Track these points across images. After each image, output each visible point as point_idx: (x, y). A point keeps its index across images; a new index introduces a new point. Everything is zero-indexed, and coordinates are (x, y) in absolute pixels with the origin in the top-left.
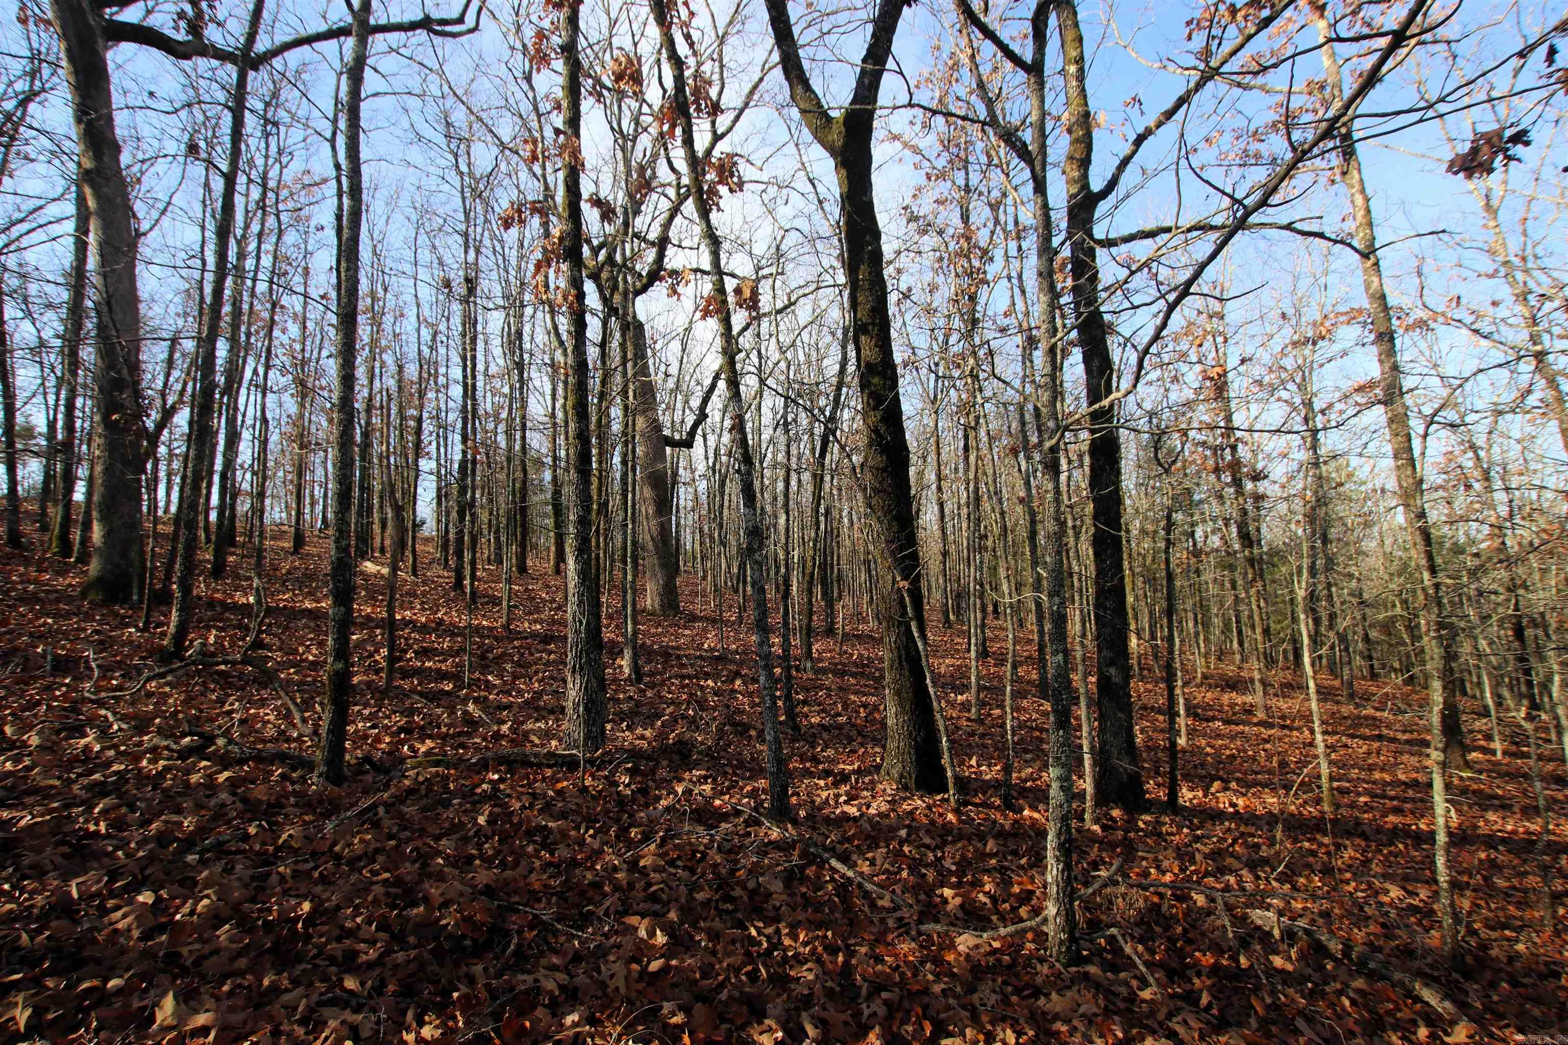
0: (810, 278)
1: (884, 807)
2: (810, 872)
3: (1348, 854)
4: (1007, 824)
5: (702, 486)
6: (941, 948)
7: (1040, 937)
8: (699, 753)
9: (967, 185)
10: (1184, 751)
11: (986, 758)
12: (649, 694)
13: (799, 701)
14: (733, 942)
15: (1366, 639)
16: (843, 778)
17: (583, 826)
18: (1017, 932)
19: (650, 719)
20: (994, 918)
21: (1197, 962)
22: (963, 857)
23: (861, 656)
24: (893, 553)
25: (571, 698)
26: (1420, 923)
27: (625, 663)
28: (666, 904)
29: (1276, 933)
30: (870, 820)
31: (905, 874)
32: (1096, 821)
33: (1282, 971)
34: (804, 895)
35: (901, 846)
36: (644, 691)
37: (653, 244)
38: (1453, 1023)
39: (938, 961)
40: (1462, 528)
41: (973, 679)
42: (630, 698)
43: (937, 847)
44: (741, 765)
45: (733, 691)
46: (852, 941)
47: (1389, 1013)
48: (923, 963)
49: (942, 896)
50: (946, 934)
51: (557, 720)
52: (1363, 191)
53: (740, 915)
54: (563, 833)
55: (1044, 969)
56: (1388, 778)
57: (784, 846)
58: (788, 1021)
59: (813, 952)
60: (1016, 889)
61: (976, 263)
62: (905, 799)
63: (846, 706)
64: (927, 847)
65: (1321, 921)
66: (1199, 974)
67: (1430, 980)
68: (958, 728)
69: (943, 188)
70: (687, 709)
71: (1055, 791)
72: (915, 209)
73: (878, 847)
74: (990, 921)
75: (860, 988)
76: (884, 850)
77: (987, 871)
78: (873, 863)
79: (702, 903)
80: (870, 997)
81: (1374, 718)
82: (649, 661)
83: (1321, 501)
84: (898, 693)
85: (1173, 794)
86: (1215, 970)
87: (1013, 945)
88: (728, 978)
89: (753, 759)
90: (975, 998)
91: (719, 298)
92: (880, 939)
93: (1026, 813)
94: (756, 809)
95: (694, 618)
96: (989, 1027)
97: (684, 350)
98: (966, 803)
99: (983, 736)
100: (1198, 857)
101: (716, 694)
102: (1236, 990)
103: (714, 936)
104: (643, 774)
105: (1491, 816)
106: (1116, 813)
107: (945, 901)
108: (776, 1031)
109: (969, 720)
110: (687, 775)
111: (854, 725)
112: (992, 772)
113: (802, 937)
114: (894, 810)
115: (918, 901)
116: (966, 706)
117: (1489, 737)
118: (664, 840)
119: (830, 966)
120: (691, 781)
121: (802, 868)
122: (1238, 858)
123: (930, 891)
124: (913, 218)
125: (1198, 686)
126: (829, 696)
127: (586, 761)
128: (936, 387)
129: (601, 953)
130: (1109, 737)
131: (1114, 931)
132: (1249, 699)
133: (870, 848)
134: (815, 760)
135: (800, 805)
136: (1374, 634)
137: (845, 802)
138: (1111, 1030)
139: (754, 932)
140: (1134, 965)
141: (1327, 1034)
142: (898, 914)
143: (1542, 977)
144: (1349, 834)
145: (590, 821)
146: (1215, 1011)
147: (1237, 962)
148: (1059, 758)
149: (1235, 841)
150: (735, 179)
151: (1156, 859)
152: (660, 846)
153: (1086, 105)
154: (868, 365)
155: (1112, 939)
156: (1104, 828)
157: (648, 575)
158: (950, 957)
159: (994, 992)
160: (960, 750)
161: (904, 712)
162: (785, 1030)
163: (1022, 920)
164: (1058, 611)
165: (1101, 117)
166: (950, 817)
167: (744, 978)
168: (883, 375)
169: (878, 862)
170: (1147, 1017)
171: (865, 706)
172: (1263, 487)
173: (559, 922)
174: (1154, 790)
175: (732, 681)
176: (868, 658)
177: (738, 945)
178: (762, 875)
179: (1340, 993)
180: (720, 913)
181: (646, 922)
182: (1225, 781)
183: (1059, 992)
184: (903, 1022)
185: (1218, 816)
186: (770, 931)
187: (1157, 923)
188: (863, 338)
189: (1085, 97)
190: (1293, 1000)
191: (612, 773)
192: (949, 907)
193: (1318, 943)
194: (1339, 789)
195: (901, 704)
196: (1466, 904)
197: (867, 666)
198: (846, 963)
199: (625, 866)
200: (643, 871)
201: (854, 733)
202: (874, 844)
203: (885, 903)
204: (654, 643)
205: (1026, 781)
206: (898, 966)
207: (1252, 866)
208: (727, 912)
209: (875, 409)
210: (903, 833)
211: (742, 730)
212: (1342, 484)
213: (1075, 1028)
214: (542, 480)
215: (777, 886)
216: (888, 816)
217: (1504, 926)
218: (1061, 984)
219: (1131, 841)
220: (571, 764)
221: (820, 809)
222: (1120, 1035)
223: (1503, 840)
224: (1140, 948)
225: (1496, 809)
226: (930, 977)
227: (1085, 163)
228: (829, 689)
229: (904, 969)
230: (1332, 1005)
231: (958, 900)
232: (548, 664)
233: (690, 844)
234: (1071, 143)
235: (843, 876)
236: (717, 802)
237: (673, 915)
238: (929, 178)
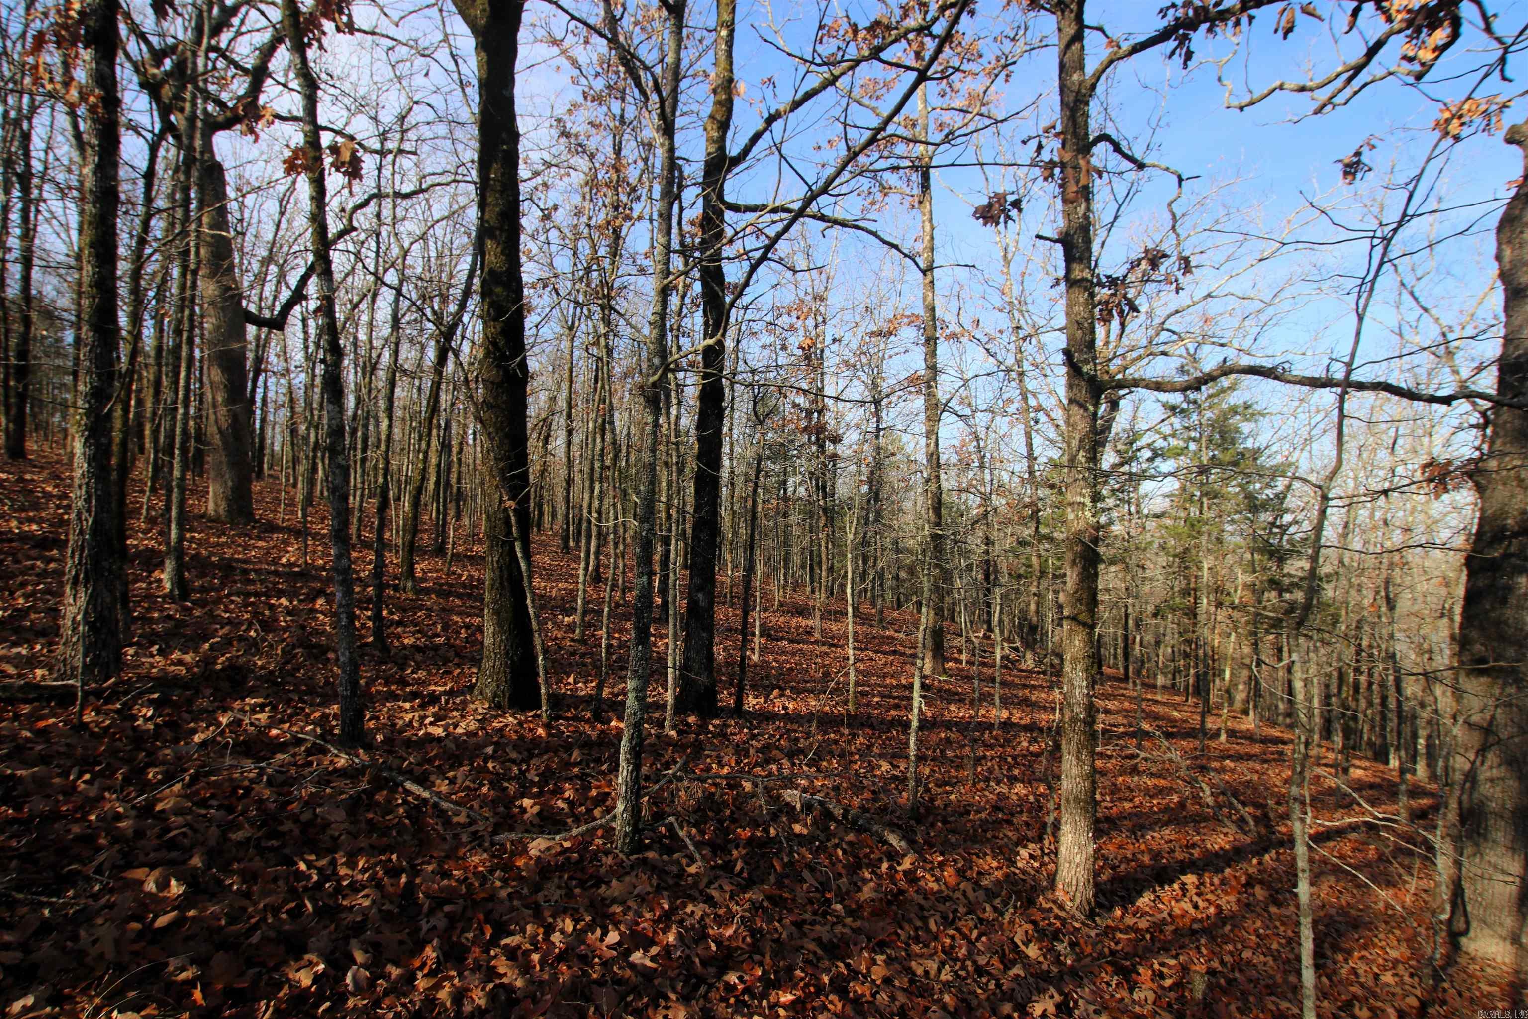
0: (449, 168)
1: (473, 726)
2: (380, 797)
3: (860, 740)
4: (594, 735)
5: (299, 379)
6: (513, 854)
7: (609, 832)
8: (257, 678)
9: (622, 117)
10: (755, 666)
11: (585, 676)
12: (197, 613)
13: (392, 622)
14: (275, 880)
15: (897, 578)
16: (434, 699)
17: (75, 771)
18: (588, 830)
19: (191, 643)
20: (569, 821)
21: (738, 837)
22: (548, 768)
23: (470, 577)
24: (502, 471)
25: (69, 616)
26: (897, 788)
27: (166, 577)
28: (189, 853)
29: (798, 806)
30: (456, 739)
31: (485, 789)
32: (674, 727)
33: (800, 835)
34: (370, 822)
35: (486, 762)
36: (190, 610)
37: (246, 71)
38: (904, 856)
39: (508, 867)
40: (964, 496)
41: (580, 601)
42: (169, 617)
43: (523, 761)
44: (312, 691)
45: (313, 611)
46: (419, 861)
47: (867, 856)
48: (492, 871)
49: (521, 806)
50: (520, 841)
51: (50, 644)
52: (931, 221)
53: (287, 851)
54: (41, 783)
55: (609, 860)
56: (895, 682)
57: (351, 773)
58: (333, 952)
59: (372, 878)
60: (594, 792)
61: (624, 198)
62: (496, 717)
63: (445, 628)
64: (514, 762)
65: (832, 793)
66: (737, 847)
67: (893, 827)
68: (560, 648)
69: (598, 113)
70: (248, 629)
71: (631, 701)
72: (569, 125)
73: (461, 765)
74: (566, 824)
75: (422, 905)
76: (466, 768)
77: (569, 779)
78: (452, 781)
79: (239, 844)
80: (431, 911)
81: (893, 638)
82: (202, 575)
83: (879, 464)
84: (497, 613)
85: (739, 701)
86: (751, 841)
87: (582, 844)
88: (264, 919)
89: (327, 682)
90: (540, 897)
91: (312, 154)
92: (452, 855)
93: (613, 724)
94: (322, 737)
95: (271, 528)
96: (550, 920)
97: (282, 214)
98: (558, 718)
99: (583, 655)
100: (752, 751)
101: (289, 613)
102: (763, 855)
103: (249, 877)
104: (175, 705)
105: (953, 707)
106: (692, 720)
107: (524, 810)
108: (317, 964)
109: (572, 640)
110: (237, 704)
111: (452, 646)
112: (585, 689)
113: (361, 864)
114: (483, 729)
115: (496, 814)
116: (571, 628)
117: (960, 652)
118: (194, 779)
119: (391, 889)
120: (242, 710)
121: (370, 793)
122: (781, 750)
123: (509, 802)
124: (565, 134)
125: (774, 612)
126: (429, 617)
127: (86, 694)
128: (574, 314)
129: (85, 917)
130: (692, 654)
131: (672, 819)
132: (810, 623)
133: (452, 768)
134: (403, 682)
135: (377, 730)
136: (903, 574)
137: (431, 724)
138: (660, 904)
139: (303, 866)
140: (686, 847)
141: (824, 879)
142: (473, 829)
143: (962, 815)
144: (862, 726)
145: (86, 764)
146: (745, 875)
147: (768, 832)
148: (636, 671)
149: (781, 736)
150: (345, 19)
151: (718, 757)
152: (189, 785)
153: (731, 71)
154: (492, 272)
155: (670, 828)
156: (680, 733)
157: (212, 474)
158: (521, 862)
159: (559, 887)
160: (558, 668)
161: (502, 632)
162: (327, 962)
163: (595, 819)
164: (646, 537)
165: (741, 87)
166: (541, 731)
167: (284, 916)
168: (506, 286)
169: (459, 781)
170: (691, 888)
171: (467, 627)
172: (840, 449)
173: (20, 891)
174: (725, 698)
175: (314, 600)
176: (479, 579)
177: (280, 883)
178: (320, 805)
179: (836, 846)
180: (261, 851)
181: (156, 873)
182: (782, 689)
183: (619, 879)
184: (463, 931)
185: (771, 717)
186: (323, 862)
187: (711, 809)
188: (489, 244)
189: (731, 64)
190: (804, 857)
191: (127, 706)
192: (526, 816)
193: (827, 809)
194: (862, 693)
195: (499, 624)
196: (927, 771)
197: (476, 587)
198: (410, 883)
199: (133, 813)
200: (162, 816)
201: (451, 654)
202: (456, 763)
203: (461, 819)
204: (212, 554)
205: (617, 695)
206: (466, 878)
207: (791, 756)
208: (272, 849)
209: (495, 320)
210: (490, 750)
211: (318, 653)
212: (893, 455)
213: (629, 907)
214: (59, 340)
215: (338, 816)
216: (475, 734)
217: (947, 783)
218: (620, 870)
219: (701, 742)
220: (65, 697)
221: (401, 731)
222: (666, 906)
223: (956, 724)
224: (694, 831)
225: (956, 702)
226: (498, 883)
227: (724, 126)
228: (430, 610)
229: (472, 880)
230: (830, 857)
231: (537, 808)
232: (44, 574)
233: (231, 780)
234: (715, 104)
235: (418, 797)
236: (274, 732)
237: (197, 861)
238: (586, 98)
